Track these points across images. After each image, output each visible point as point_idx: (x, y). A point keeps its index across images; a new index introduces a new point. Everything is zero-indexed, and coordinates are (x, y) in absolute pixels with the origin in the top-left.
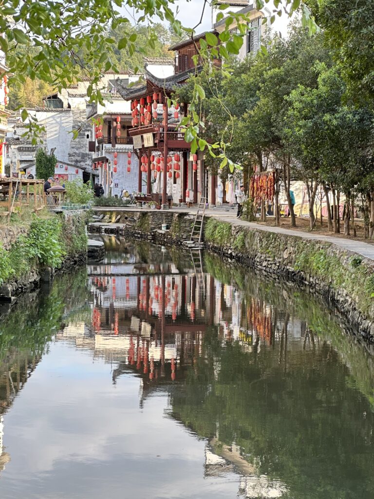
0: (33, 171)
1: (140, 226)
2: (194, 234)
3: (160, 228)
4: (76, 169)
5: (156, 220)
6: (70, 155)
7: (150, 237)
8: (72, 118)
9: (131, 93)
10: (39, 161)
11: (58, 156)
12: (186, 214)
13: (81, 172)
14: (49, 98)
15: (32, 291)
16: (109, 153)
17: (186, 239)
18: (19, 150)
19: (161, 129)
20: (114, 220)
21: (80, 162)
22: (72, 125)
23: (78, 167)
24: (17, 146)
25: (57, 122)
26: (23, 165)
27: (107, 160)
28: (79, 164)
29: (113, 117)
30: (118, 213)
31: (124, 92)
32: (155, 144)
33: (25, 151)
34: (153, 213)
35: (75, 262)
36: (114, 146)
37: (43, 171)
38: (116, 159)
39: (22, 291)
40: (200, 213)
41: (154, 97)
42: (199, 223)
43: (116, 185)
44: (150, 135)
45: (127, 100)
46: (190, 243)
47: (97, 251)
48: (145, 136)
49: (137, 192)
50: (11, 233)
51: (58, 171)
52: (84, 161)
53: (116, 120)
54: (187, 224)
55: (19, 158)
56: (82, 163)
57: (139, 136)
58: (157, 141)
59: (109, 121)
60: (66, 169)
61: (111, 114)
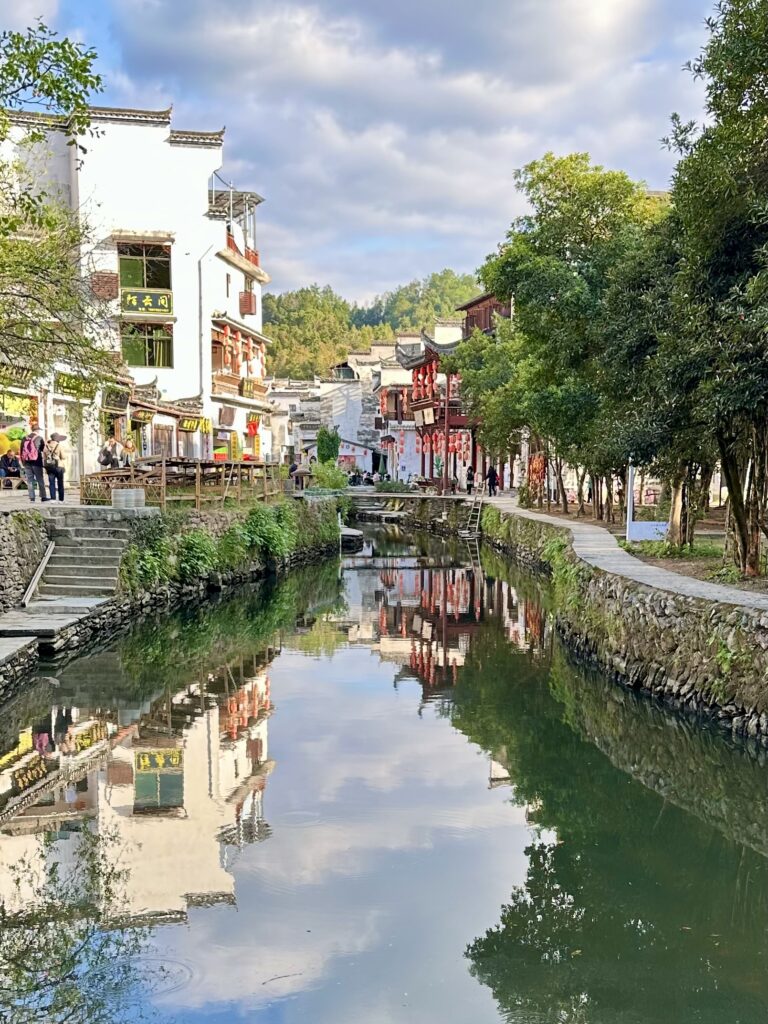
0: (314, 452)
1: (419, 515)
2: (472, 523)
3: (440, 517)
4: (364, 449)
5: (436, 507)
6: (359, 433)
7: (429, 527)
8: (360, 391)
9: (412, 361)
10: (321, 440)
11: (342, 434)
12: (463, 501)
13: (370, 452)
14: (338, 366)
15: (254, 581)
16: (395, 431)
17: (462, 529)
18: (302, 427)
19: (442, 404)
20: (397, 507)
21: (370, 441)
22: (361, 398)
23: (366, 447)
24: (300, 424)
25: (344, 395)
26: (307, 445)
27: (393, 440)
28: (369, 444)
29: (399, 389)
30: (402, 499)
31: (405, 360)
32: (435, 421)
33: (309, 429)
34: (433, 500)
35: (322, 553)
36: (400, 423)
37: (326, 452)
38: (402, 438)
39: (241, 581)
40: (478, 499)
41: (434, 367)
42: (476, 510)
43: (404, 468)
44: (430, 410)
45: (408, 369)
46: (465, 533)
47: (352, 541)
48: (426, 411)
49: (420, 475)
50: (223, 519)
51: (342, 452)
52: (375, 441)
53: (402, 392)
54: (464, 512)
55: (301, 437)
56: (373, 443)
57: (420, 412)
58: (437, 418)
59: (394, 393)
60: (353, 450)
61: (397, 386)
